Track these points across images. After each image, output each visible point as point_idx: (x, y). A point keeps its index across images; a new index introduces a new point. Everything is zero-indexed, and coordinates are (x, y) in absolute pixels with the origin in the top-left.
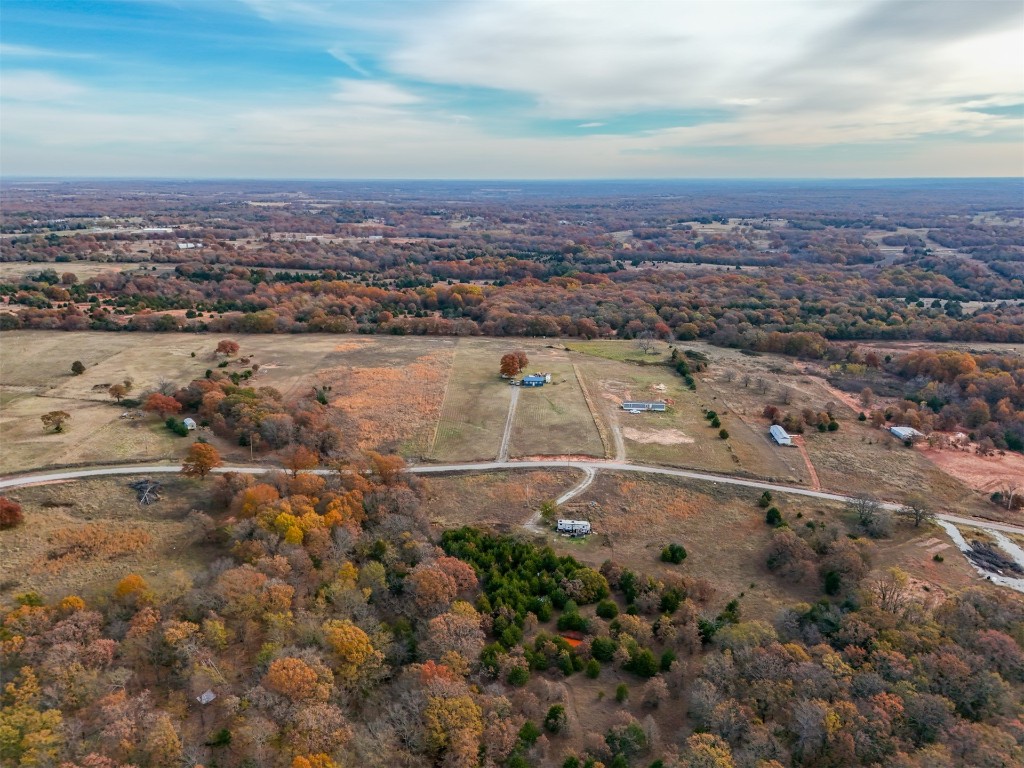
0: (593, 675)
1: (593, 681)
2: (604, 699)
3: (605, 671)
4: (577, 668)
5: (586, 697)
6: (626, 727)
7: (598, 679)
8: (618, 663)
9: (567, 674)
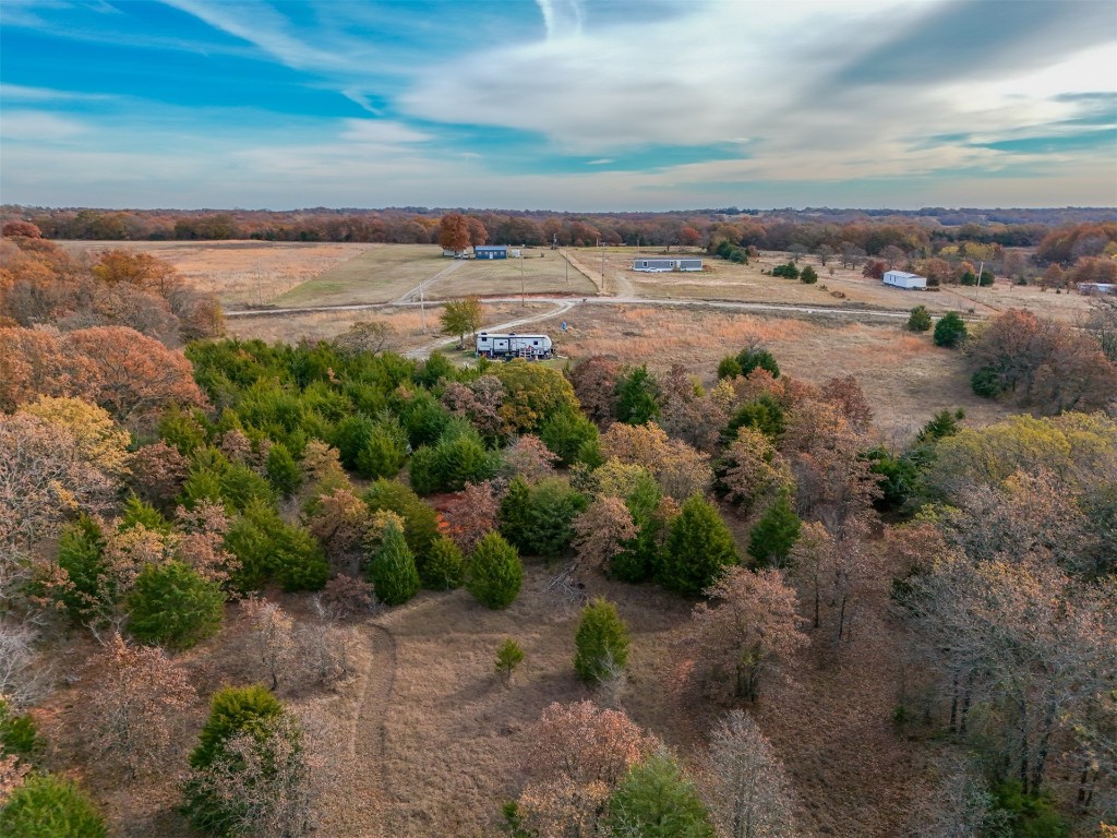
0: (494, 597)
1: (490, 619)
2: (519, 677)
3: (538, 587)
4: (433, 579)
5: (446, 671)
6: (597, 791)
7: (513, 611)
8: (592, 552)
9: (390, 597)
